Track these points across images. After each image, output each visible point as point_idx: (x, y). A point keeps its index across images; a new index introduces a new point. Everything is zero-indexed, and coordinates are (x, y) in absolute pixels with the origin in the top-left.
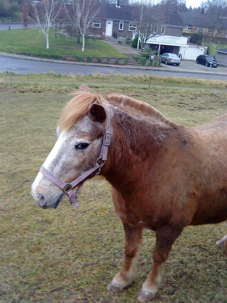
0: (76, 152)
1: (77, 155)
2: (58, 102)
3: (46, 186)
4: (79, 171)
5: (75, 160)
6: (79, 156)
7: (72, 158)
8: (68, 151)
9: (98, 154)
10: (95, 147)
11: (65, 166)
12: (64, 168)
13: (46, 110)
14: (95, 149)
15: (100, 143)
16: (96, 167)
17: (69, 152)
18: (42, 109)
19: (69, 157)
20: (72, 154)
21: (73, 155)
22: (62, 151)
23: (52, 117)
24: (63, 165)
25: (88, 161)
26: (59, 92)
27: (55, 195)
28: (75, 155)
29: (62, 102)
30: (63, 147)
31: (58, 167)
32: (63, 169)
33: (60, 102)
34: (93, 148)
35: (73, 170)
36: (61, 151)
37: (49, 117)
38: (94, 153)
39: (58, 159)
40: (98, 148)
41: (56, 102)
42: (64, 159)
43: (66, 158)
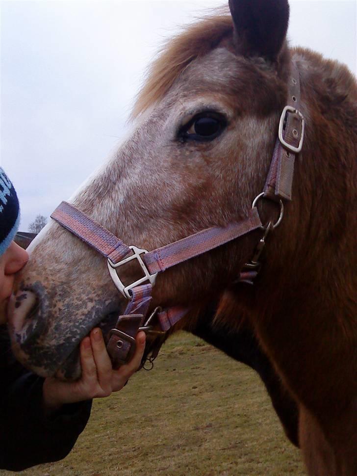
0: (178, 152)
1: (182, 165)
2: (167, 371)
3: (57, 262)
4: (185, 226)
5: (174, 182)
6: (187, 167)
7: (164, 175)
8: (150, 153)
9: (258, 176)
10: (249, 143)
11: (133, 199)
12: (132, 207)
13: (147, 387)
14: (249, 151)
15: (266, 137)
16: (249, 223)
17: (155, 157)
18: (140, 387)
19: (153, 172)
20: (165, 161)
21: (166, 165)
22: (132, 155)
23: (156, 396)
24: (128, 197)
25: (221, 191)
26: (169, 356)
27: (85, 303)
28: (173, 164)
29: (174, 370)
30: (137, 143)
31: (111, 204)
32: (126, 210)
33: (172, 371)
34: (241, 146)
35: (162, 221)
36: (127, 152)
37: (150, 397)
38: (244, 168)
39: (114, 178)
40: (258, 155)
41: (165, 372)
42: (134, 177)
43: (143, 176)
